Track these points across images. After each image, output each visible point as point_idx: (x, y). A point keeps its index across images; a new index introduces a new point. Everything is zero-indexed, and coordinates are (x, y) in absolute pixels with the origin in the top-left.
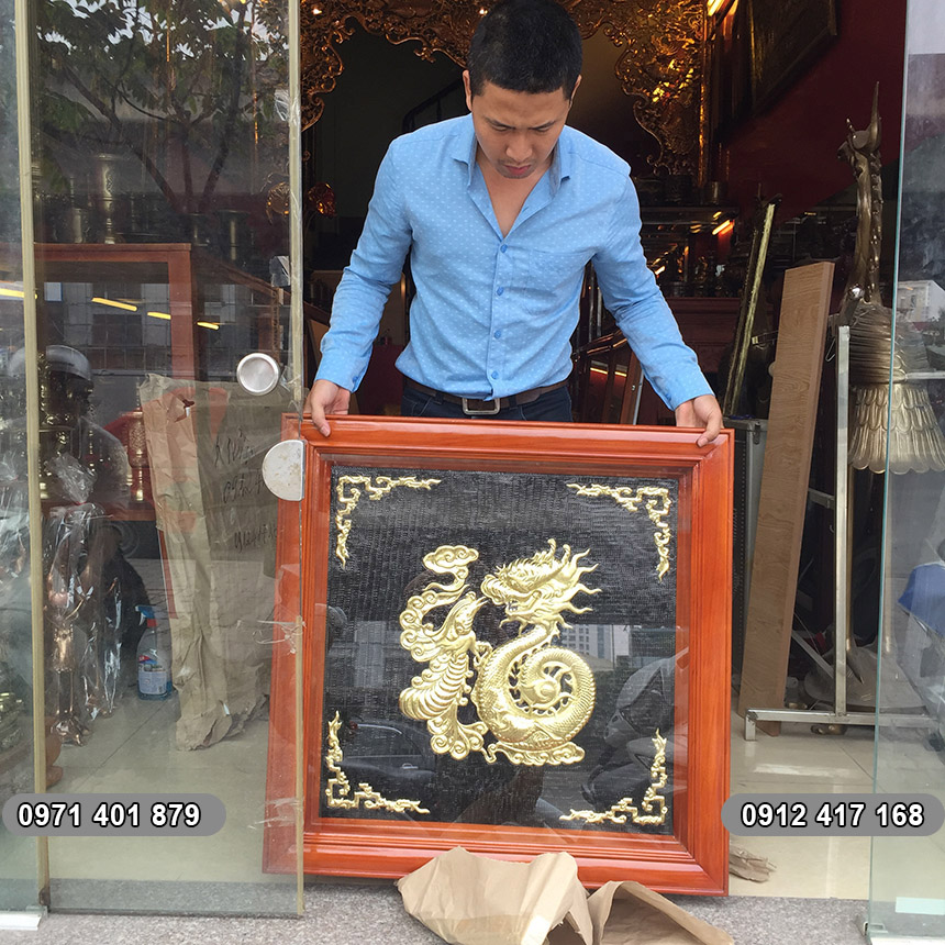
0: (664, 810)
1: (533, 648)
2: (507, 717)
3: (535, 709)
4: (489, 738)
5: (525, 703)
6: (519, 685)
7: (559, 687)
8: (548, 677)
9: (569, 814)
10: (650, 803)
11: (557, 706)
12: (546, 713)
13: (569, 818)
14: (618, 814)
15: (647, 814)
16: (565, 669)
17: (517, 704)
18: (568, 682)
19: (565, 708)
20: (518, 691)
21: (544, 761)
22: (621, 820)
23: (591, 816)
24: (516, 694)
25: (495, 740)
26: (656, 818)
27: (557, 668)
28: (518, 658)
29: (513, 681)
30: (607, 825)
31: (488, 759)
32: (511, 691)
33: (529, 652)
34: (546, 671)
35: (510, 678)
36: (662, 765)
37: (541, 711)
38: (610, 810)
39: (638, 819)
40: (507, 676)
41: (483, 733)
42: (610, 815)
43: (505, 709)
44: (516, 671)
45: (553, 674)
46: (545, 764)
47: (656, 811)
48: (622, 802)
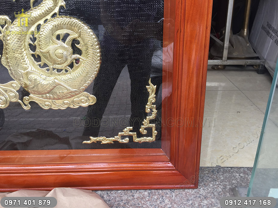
0: (155, 132)
1: (44, 19)
2: (33, 76)
3: (54, 69)
4: (24, 92)
5: (45, 65)
6: (38, 50)
7: (71, 50)
8: (60, 42)
9: (90, 139)
10: (145, 129)
11: (71, 66)
12: (64, 71)
13: (89, 142)
14: (123, 137)
15: (142, 136)
16: (73, 35)
17: (40, 65)
18: (78, 46)
19: (78, 67)
20: (38, 55)
21: (67, 106)
22: (126, 141)
23: (105, 140)
24: (37, 58)
25: (27, 94)
26: (149, 138)
27: (67, 35)
28: (33, 28)
29: (33, 48)
30: (116, 145)
31: (25, 108)
32: (33, 55)
33: (41, 22)
34: (58, 37)
35: (30, 45)
36: (153, 104)
37: (59, 70)
38: (117, 135)
39: (137, 140)
40: (27, 44)
41: (18, 89)
42: (117, 138)
43: (29, 70)
44: (34, 39)
45: (64, 40)
46: (68, 108)
47: (149, 134)
48: (125, 129)
